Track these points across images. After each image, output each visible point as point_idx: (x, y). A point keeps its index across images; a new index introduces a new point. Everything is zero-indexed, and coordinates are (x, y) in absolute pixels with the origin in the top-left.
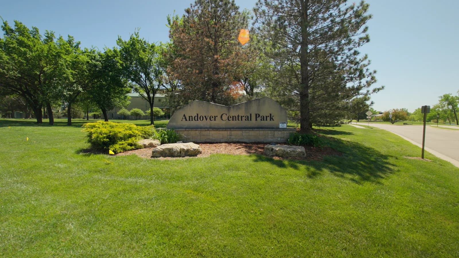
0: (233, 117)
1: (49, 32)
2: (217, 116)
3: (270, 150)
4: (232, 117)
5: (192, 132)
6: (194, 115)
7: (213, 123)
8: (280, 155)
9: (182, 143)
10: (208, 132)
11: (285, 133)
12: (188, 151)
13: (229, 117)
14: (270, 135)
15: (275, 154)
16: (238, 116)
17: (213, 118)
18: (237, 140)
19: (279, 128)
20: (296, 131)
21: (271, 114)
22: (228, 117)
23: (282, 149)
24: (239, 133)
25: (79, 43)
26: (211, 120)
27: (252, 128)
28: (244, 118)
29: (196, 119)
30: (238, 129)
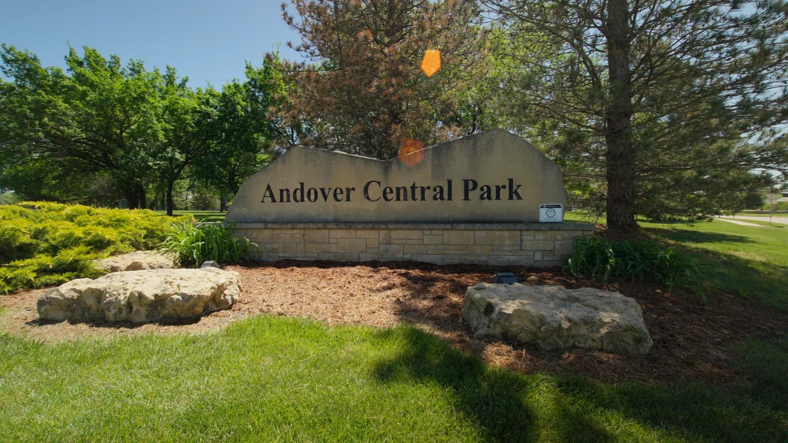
0: (398, 189)
1: (136, 62)
2: (353, 189)
3: (482, 310)
4: (394, 190)
5: (283, 232)
6: (293, 185)
7: (344, 208)
8: (523, 337)
9: (212, 265)
10: (326, 232)
11: (559, 237)
12: (160, 300)
13: (388, 191)
14: (507, 242)
15: (498, 330)
16: (413, 188)
17: (342, 192)
18: (407, 257)
19: (537, 222)
20: (596, 233)
21: (511, 181)
22: (385, 190)
23: (532, 310)
24: (414, 235)
25: (185, 81)
26: (337, 200)
27: (453, 223)
28: (429, 194)
29: (299, 198)
30: (408, 226)
